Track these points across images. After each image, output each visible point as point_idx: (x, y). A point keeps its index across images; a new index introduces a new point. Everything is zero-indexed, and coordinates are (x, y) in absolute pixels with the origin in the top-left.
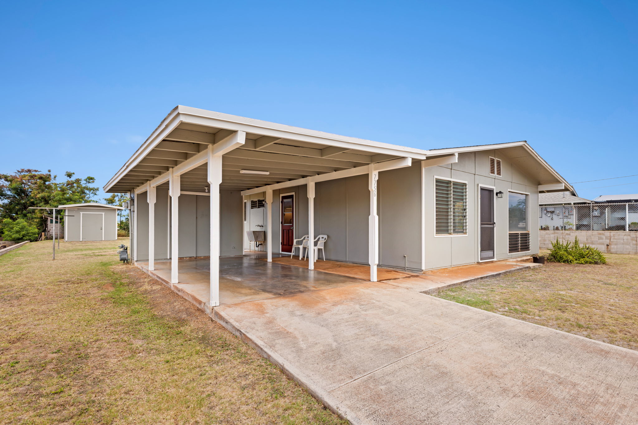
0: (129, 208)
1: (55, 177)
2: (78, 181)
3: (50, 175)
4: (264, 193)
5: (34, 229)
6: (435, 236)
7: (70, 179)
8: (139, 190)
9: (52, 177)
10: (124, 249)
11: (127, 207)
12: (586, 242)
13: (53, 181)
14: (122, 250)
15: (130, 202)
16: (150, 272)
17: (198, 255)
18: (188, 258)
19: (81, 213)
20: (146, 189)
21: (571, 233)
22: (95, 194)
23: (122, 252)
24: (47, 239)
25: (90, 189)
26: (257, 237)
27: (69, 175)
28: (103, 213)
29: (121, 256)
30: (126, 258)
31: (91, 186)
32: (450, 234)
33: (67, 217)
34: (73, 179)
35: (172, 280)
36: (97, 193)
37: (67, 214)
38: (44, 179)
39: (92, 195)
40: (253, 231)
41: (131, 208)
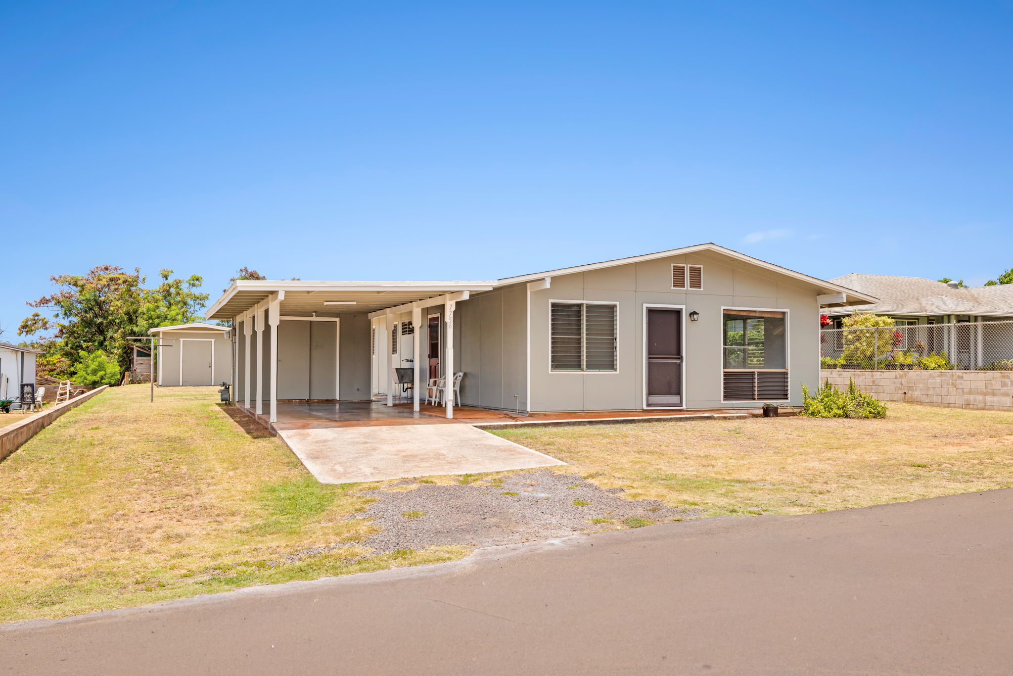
0: (231, 338)
1: (144, 279)
2: (177, 284)
3: (138, 277)
4: (410, 313)
5: (113, 367)
6: (550, 372)
7: (166, 282)
8: (239, 319)
9: (141, 279)
10: (226, 388)
11: (229, 338)
12: (985, 390)
13: (140, 285)
14: (223, 388)
15: (232, 331)
16: (247, 410)
17: (312, 398)
18: (298, 401)
19: (182, 340)
20: (242, 319)
21: (964, 375)
22: (203, 306)
23: (223, 390)
24: (132, 382)
25: (196, 298)
26: (402, 377)
27: (166, 277)
28: (213, 340)
29: (222, 395)
30: (227, 398)
31: (196, 291)
32: (582, 370)
33: (161, 347)
34: (171, 281)
35: (257, 411)
36: (207, 303)
37: (161, 344)
38: (130, 283)
39: (197, 307)
40: (396, 369)
41: (232, 339)
